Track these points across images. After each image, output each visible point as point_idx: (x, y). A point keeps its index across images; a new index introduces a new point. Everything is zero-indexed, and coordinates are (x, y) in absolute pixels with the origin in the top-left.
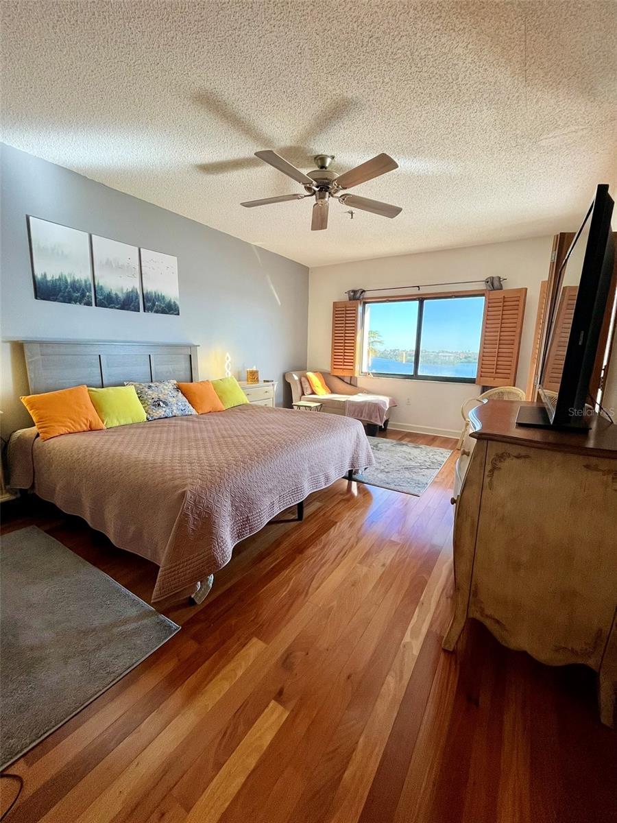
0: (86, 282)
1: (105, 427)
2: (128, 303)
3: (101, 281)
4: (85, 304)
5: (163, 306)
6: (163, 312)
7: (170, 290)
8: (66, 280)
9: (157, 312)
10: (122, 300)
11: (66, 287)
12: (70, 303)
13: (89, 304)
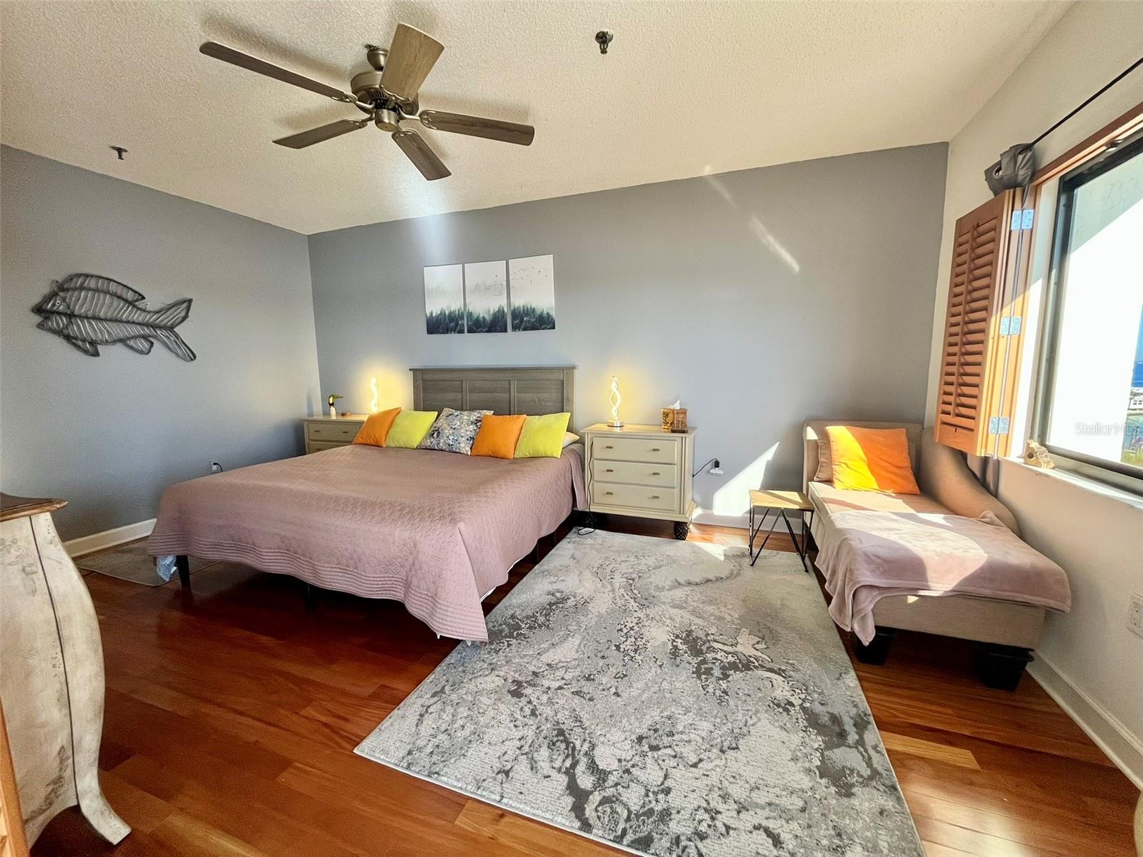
0: (459, 311)
1: (384, 446)
2: (495, 325)
3: (471, 308)
4: (458, 333)
5: (533, 320)
6: (534, 328)
7: (542, 299)
8: (445, 313)
9: (525, 329)
10: (489, 322)
11: (445, 320)
12: (447, 333)
13: (461, 332)
